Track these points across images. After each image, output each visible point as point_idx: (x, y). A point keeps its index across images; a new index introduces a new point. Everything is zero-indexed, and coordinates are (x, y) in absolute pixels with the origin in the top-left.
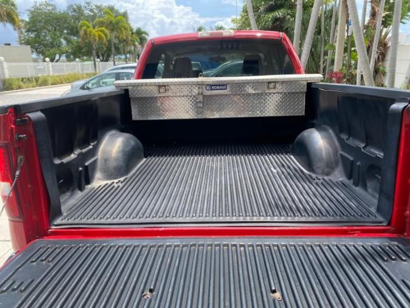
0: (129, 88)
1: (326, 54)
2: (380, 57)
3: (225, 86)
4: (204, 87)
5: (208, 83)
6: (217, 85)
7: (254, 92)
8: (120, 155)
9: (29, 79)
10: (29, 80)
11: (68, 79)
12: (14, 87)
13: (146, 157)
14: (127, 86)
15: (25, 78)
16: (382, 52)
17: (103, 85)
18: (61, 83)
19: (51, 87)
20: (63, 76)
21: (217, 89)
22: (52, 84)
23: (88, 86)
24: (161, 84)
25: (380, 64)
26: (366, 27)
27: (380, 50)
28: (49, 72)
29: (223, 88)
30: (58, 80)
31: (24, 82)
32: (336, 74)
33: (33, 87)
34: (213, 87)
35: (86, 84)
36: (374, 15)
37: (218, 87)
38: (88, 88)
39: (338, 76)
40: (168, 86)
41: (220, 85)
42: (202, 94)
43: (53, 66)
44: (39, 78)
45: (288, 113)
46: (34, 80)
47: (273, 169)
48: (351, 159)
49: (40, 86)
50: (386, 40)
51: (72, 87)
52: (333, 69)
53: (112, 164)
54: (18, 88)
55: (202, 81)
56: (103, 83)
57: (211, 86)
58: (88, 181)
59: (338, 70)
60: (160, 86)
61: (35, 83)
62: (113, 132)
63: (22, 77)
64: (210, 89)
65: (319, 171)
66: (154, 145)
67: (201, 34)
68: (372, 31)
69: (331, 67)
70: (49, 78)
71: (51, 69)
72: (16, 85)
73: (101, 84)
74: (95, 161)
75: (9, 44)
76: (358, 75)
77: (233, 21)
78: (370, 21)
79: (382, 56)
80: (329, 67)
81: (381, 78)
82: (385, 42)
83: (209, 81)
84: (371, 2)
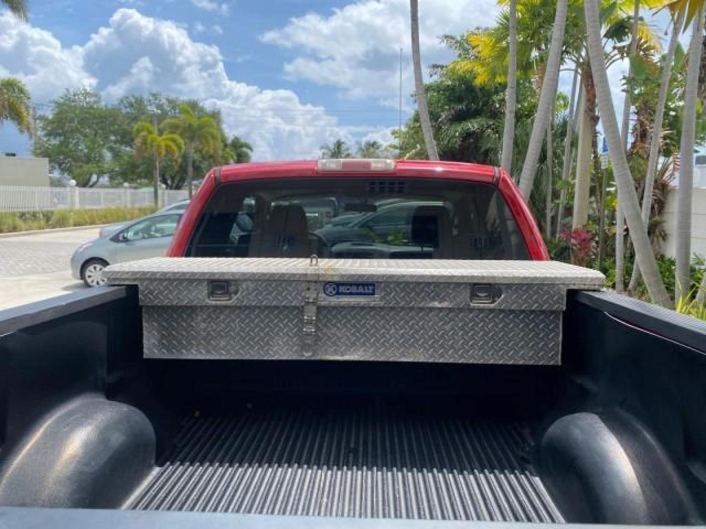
0: (140, 283)
1: (556, 195)
2: (656, 206)
3: (371, 288)
4: (320, 287)
5: (330, 279)
6: (351, 285)
7: (439, 304)
9: (34, 215)
11: (105, 217)
12: (5, 227)
13: (161, 465)
15: (29, 213)
16: (660, 200)
17: (157, 235)
18: (93, 223)
19: (72, 230)
20: (97, 210)
21: (351, 294)
22: (75, 225)
23: (125, 235)
24: (217, 277)
25: (657, 218)
26: (630, 156)
27: (656, 196)
28: (73, 204)
29: (367, 291)
30: (88, 218)
31: (25, 220)
32: (576, 232)
33: (40, 228)
34: (342, 289)
35: (122, 232)
36: (641, 134)
37: (354, 289)
38: (126, 240)
39: (582, 237)
43: (81, 194)
44: (52, 213)
45: (522, 357)
46: (42, 216)
49: (53, 227)
50: (664, 178)
51: (101, 234)
52: (570, 222)
54: (11, 229)
55: (315, 275)
56: (157, 231)
57: (338, 284)
59: (580, 226)
61: (42, 222)
63: (21, 210)
64: (334, 292)
66: (197, 414)
68: (641, 161)
69: (567, 220)
70: (72, 214)
71: (77, 199)
72: (9, 225)
73: (152, 233)
75: (14, 155)
76: (617, 237)
77: (393, 133)
78: (634, 145)
79: (659, 206)
80: (562, 219)
81: (658, 243)
82: (664, 181)
83: (332, 275)
84: (637, 113)
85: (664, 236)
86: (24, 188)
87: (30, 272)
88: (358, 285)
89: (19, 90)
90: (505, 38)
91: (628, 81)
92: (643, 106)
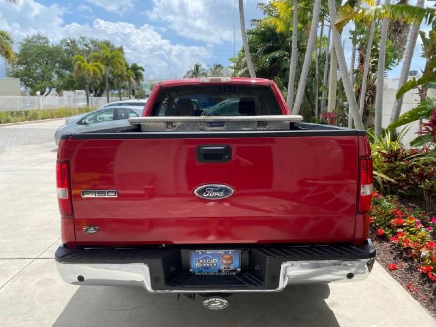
0: (141, 123)
1: (320, 94)
3: (223, 124)
4: (205, 124)
6: (216, 123)
7: (247, 129)
10: (19, 114)
11: (59, 114)
12: (2, 120)
15: (15, 112)
16: (372, 96)
17: (101, 121)
18: (52, 117)
19: (41, 122)
20: (54, 110)
22: (42, 119)
23: (85, 121)
24: (169, 121)
25: (370, 106)
26: (357, 72)
27: (369, 93)
28: (40, 106)
29: (221, 125)
30: (49, 114)
31: (13, 116)
32: (330, 114)
33: (22, 121)
34: (213, 125)
35: (83, 119)
36: (362, 61)
37: (217, 125)
38: (85, 124)
39: (332, 116)
40: (175, 122)
43: (43, 100)
44: (28, 112)
46: (24, 113)
49: (30, 120)
50: (375, 84)
51: (67, 121)
52: (327, 109)
54: (6, 122)
55: (203, 120)
56: (100, 119)
57: (211, 123)
59: (331, 111)
60: (167, 122)
61: (24, 117)
63: (10, 110)
64: (210, 126)
67: (202, 80)
68: (361, 75)
69: (325, 108)
70: (40, 112)
71: (41, 102)
72: (5, 119)
73: (98, 120)
77: (231, 59)
78: (359, 66)
79: (371, 99)
80: (323, 107)
81: (371, 119)
82: (374, 85)
83: (209, 120)
84: (359, 49)
85: (374, 115)
86: (10, 97)
87: (29, 143)
88: (218, 123)
89: (6, 37)
90: (291, 7)
91: (352, 33)
92: (362, 46)
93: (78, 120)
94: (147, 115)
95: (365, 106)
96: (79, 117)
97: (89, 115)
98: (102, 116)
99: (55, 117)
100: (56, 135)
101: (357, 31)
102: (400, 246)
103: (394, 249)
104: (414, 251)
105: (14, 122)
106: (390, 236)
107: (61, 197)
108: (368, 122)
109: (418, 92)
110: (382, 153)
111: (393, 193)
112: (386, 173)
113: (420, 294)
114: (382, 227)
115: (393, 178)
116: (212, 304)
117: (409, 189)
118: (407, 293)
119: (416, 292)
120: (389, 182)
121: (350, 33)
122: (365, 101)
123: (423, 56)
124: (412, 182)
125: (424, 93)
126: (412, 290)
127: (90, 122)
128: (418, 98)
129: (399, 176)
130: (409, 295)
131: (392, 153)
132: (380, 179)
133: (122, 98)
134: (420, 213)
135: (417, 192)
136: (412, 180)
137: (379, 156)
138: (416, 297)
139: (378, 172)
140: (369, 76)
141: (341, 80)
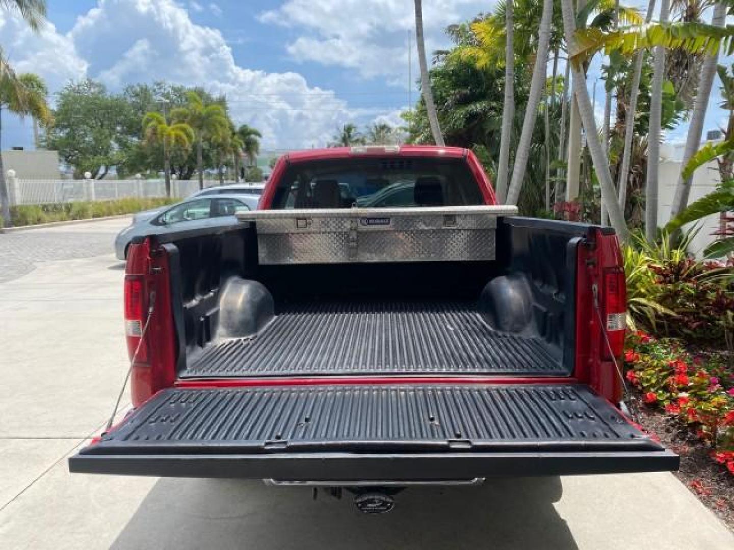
0: (256, 220)
1: (553, 173)
2: (637, 179)
3: (387, 220)
4: (359, 221)
5: (364, 216)
6: (376, 219)
7: (426, 228)
8: (248, 306)
10: (56, 208)
11: (122, 208)
12: (30, 219)
13: (277, 314)
14: (254, 219)
15: (50, 205)
16: (640, 173)
17: (189, 218)
18: (110, 214)
19: (93, 221)
20: (113, 202)
21: (376, 224)
22: (94, 217)
23: (164, 219)
24: (301, 216)
25: (638, 190)
26: (613, 134)
27: (636, 170)
28: (89, 195)
29: (385, 222)
30: (104, 209)
31: (47, 212)
32: (569, 205)
33: (62, 220)
34: (371, 221)
35: (161, 215)
36: (622, 116)
37: (378, 221)
38: (164, 223)
39: (572, 209)
40: (310, 218)
41: (380, 219)
42: (355, 230)
43: (95, 186)
44: (71, 205)
46: (64, 208)
47: (449, 326)
48: (544, 309)
49: (74, 219)
50: (645, 153)
51: (135, 220)
52: (564, 197)
53: (237, 318)
54: (36, 222)
55: (356, 213)
56: (188, 215)
57: (369, 219)
58: (209, 338)
59: (572, 200)
60: (298, 218)
61: (65, 213)
62: (236, 278)
63: (42, 203)
64: (366, 223)
65: (507, 327)
67: (354, 149)
68: (621, 140)
69: (562, 194)
70: (90, 205)
71: (93, 190)
72: (33, 217)
73: (185, 217)
74: (217, 313)
75: (21, 149)
76: (602, 208)
77: (403, 115)
78: (617, 125)
79: (640, 178)
80: (559, 194)
81: (640, 212)
82: (645, 156)
83: (365, 213)
84: (617, 97)
85: (643, 205)
86: (43, 182)
87: (73, 256)
89: (37, 85)
90: (502, 26)
91: (607, 69)
92: (621, 90)
93: (153, 218)
94: (265, 208)
95: (629, 190)
96: (154, 213)
97: (170, 210)
98: (191, 211)
99: (115, 213)
100: (116, 243)
101: (614, 67)
102: (682, 419)
103: (673, 426)
104: (704, 427)
105: (49, 222)
106: (666, 403)
107: (131, 334)
108: (634, 217)
109: (717, 166)
110: (655, 268)
111: (673, 334)
112: (661, 301)
113: (714, 498)
114: (652, 390)
115: (672, 309)
116: (370, 505)
117: (700, 327)
118: (692, 495)
119: (706, 494)
120: (667, 316)
121: (603, 71)
122: (629, 182)
123: (724, 107)
124: (705, 316)
125: (728, 168)
126: (700, 490)
127: (171, 221)
128: (718, 176)
129: (684, 305)
130: (695, 500)
131: (671, 267)
132: (652, 311)
133: (225, 182)
134: (718, 367)
135: (714, 332)
136: (705, 312)
137: (650, 274)
138: (706, 502)
139: (649, 300)
140: (635, 142)
141: (586, 148)
